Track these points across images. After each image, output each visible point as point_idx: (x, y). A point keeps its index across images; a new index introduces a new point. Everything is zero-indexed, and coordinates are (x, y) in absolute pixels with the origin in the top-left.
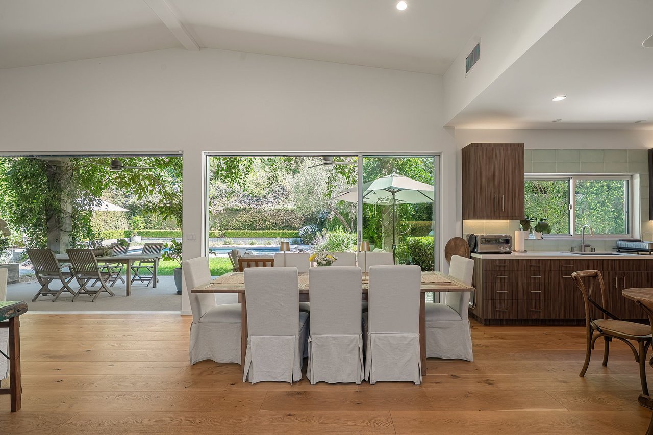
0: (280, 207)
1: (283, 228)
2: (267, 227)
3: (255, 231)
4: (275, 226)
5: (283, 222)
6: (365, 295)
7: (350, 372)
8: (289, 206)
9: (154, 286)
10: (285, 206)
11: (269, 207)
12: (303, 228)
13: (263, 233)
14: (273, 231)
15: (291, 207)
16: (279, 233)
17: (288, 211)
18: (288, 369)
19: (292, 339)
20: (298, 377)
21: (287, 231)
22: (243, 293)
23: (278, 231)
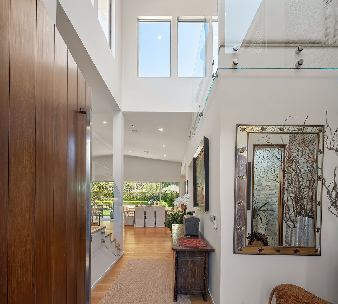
0: (140, 191)
1: (142, 200)
2: (134, 200)
3: (129, 202)
4: (138, 200)
5: (141, 198)
6: (155, 212)
7: (153, 225)
8: (144, 191)
9: (102, 218)
10: (142, 191)
11: (135, 191)
12: (150, 201)
13: (133, 202)
14: (137, 202)
15: (145, 191)
16: (139, 203)
17: (143, 193)
18: (142, 224)
19: (143, 219)
20: (144, 226)
21: (143, 202)
22: (134, 212)
23: (139, 202)
